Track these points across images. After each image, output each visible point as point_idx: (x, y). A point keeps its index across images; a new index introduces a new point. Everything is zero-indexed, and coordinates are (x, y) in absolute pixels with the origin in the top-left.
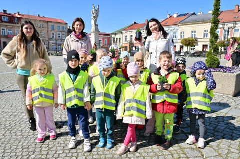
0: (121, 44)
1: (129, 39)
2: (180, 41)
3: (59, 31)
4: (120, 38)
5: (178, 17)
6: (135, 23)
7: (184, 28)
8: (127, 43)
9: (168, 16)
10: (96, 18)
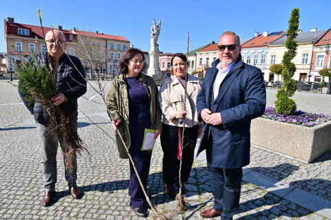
0: (194, 68)
1: (204, 62)
2: (269, 67)
3: (119, 50)
4: (193, 61)
5: (268, 35)
6: (213, 42)
7: (276, 51)
8: (201, 67)
9: (256, 35)
10: (156, 35)
